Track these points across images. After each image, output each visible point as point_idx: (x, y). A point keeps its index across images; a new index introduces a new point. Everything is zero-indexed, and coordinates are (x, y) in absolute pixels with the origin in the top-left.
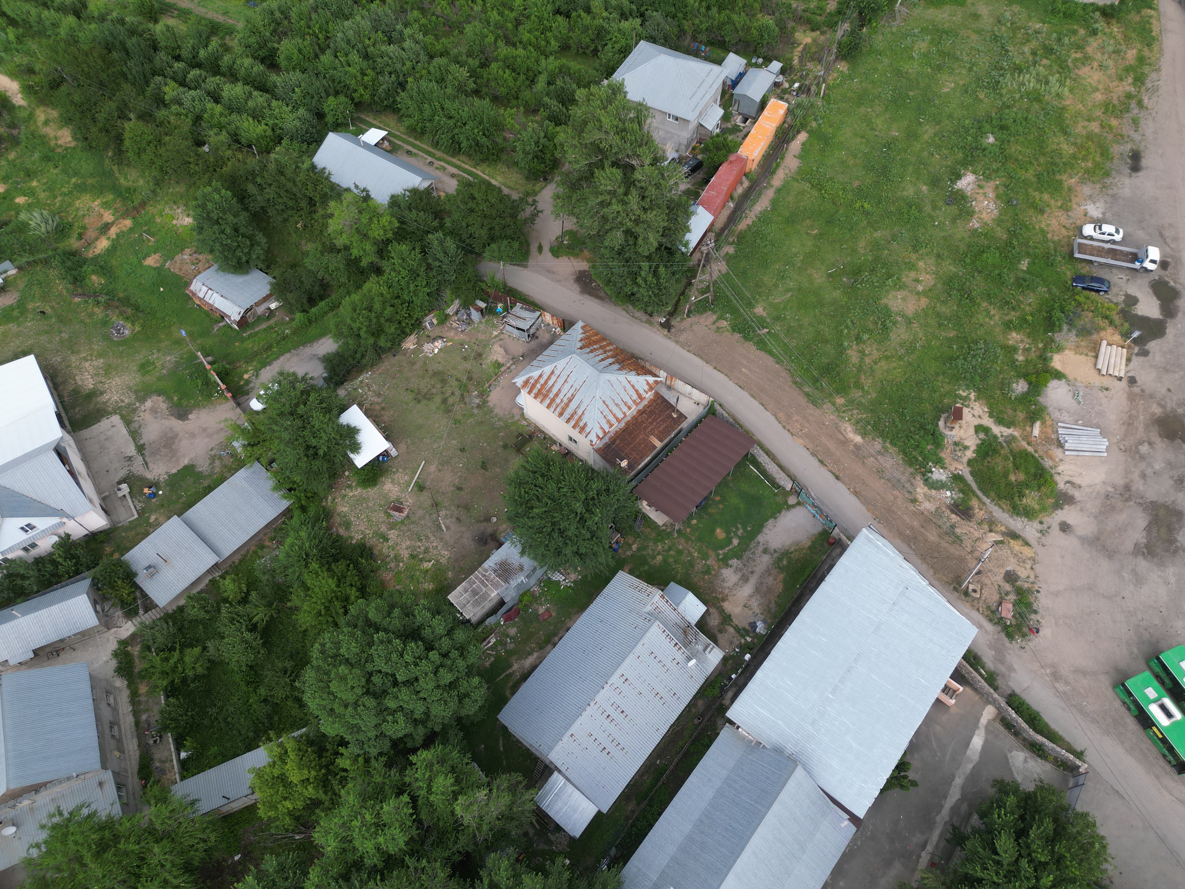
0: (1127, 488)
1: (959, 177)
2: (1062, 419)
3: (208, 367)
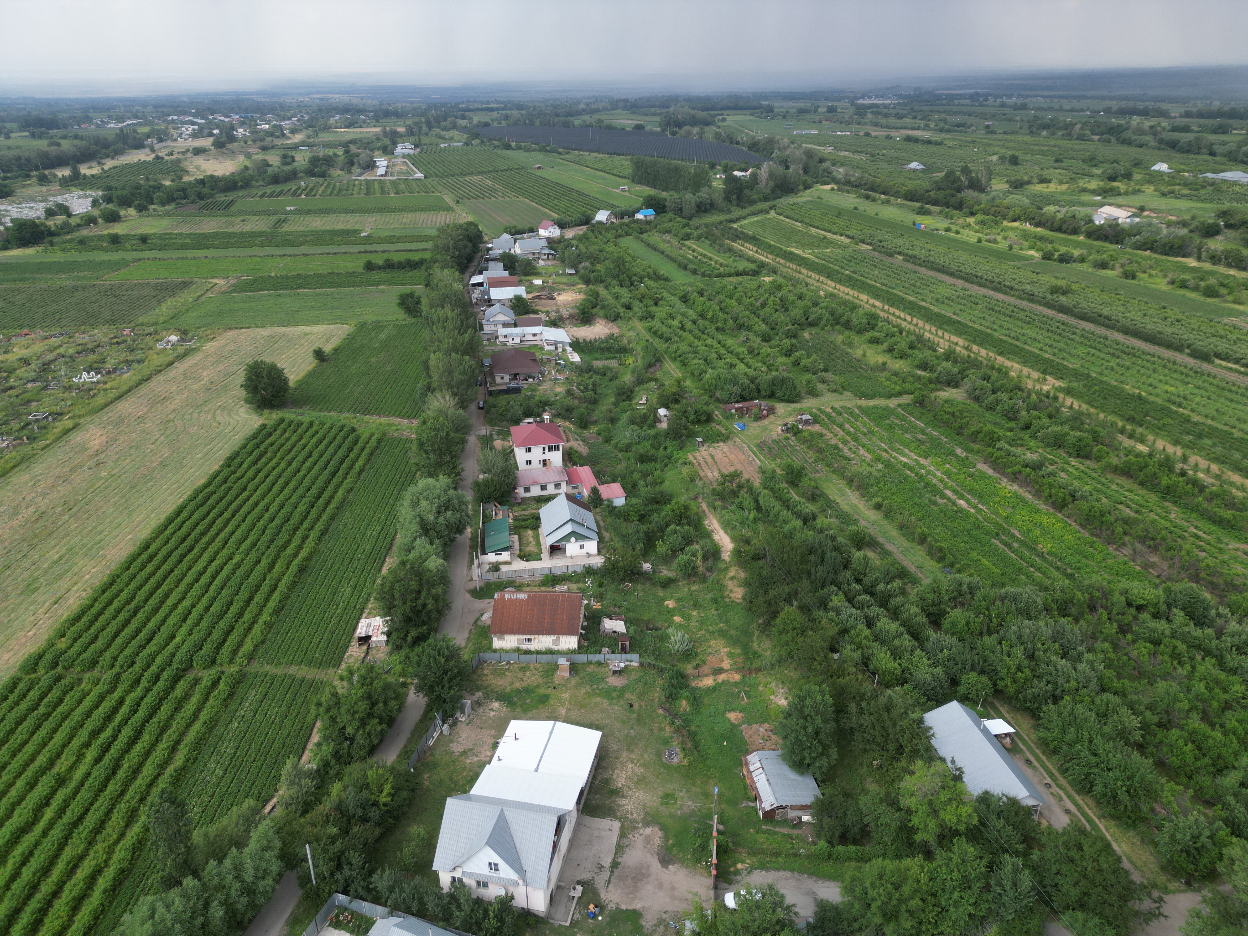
3: (715, 833)
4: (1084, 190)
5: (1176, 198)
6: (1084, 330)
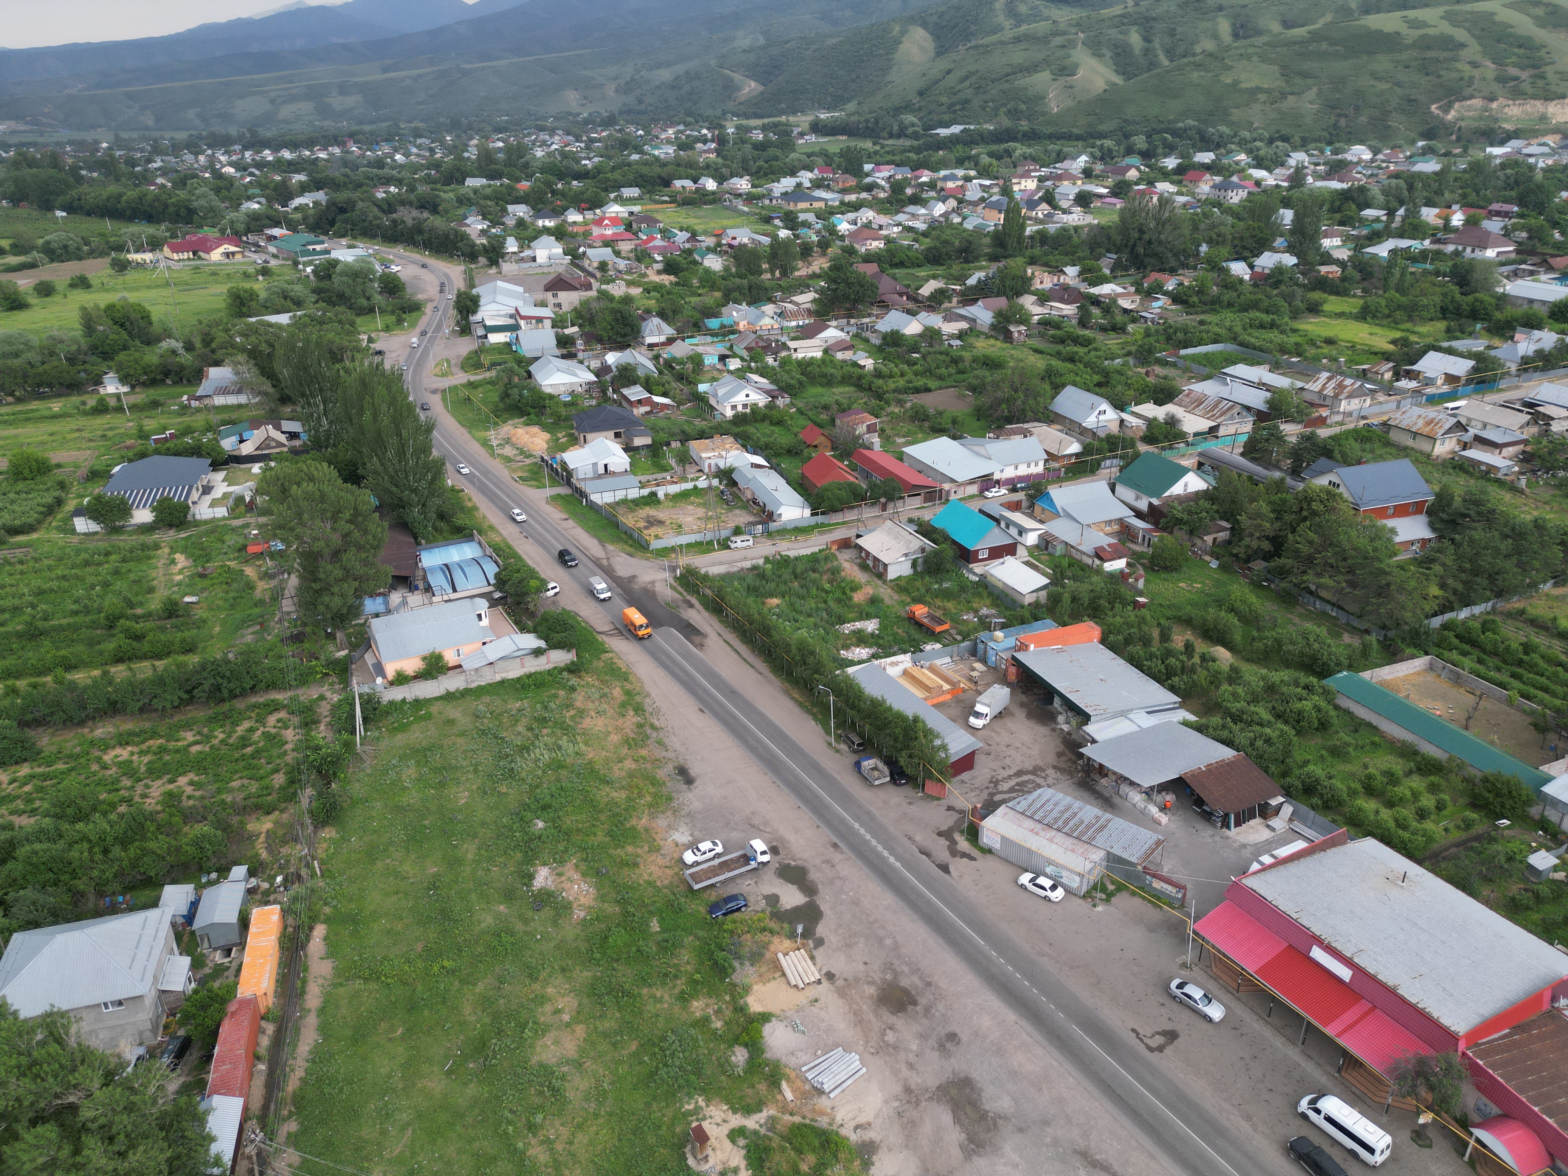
0: (908, 1090)
1: (531, 877)
2: (801, 1062)
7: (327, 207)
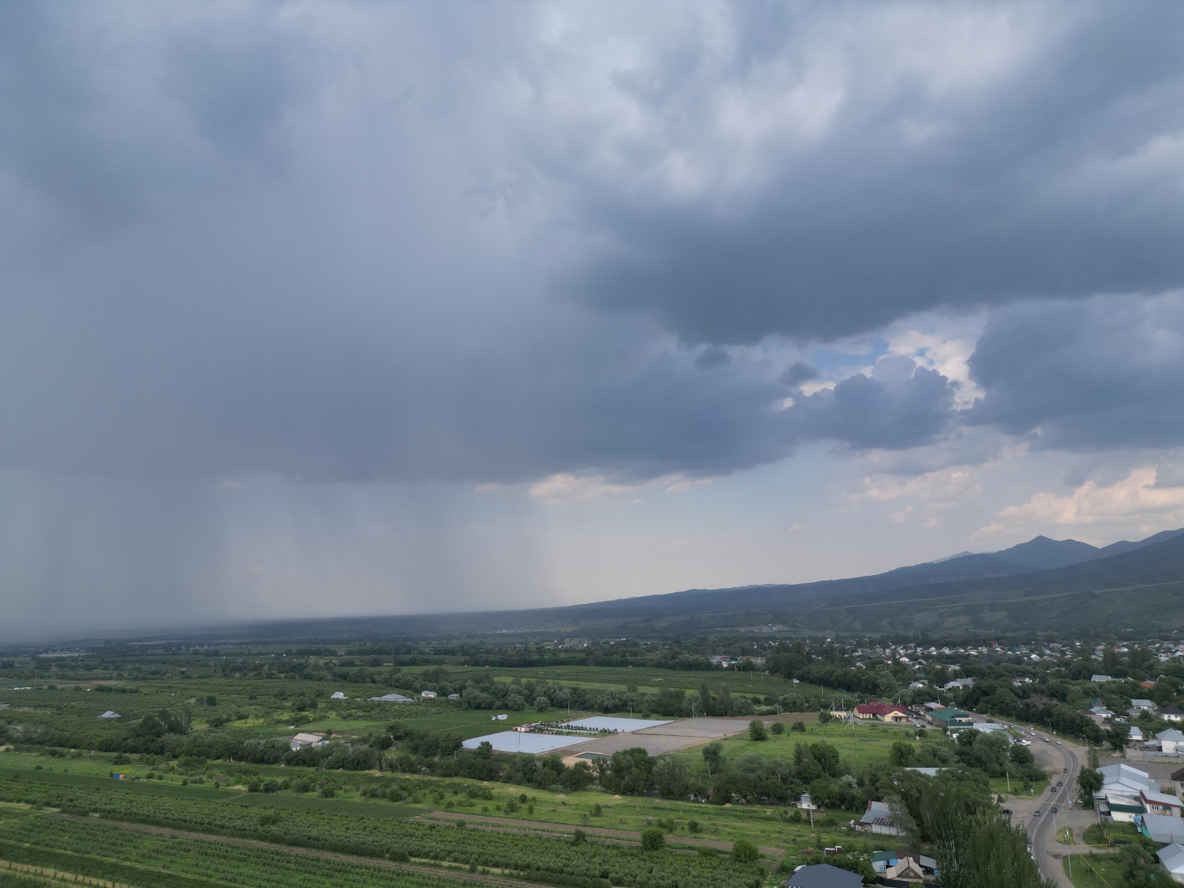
4: (279, 722)
5: (355, 719)
6: (297, 856)
7: (974, 690)
